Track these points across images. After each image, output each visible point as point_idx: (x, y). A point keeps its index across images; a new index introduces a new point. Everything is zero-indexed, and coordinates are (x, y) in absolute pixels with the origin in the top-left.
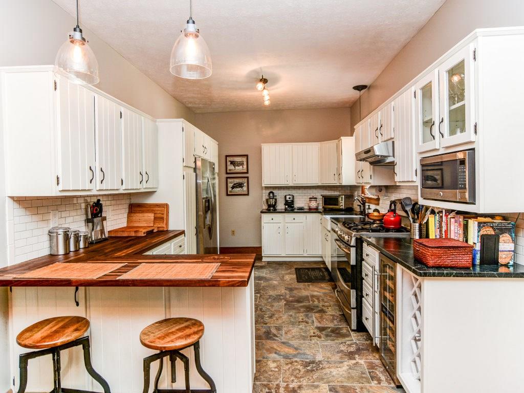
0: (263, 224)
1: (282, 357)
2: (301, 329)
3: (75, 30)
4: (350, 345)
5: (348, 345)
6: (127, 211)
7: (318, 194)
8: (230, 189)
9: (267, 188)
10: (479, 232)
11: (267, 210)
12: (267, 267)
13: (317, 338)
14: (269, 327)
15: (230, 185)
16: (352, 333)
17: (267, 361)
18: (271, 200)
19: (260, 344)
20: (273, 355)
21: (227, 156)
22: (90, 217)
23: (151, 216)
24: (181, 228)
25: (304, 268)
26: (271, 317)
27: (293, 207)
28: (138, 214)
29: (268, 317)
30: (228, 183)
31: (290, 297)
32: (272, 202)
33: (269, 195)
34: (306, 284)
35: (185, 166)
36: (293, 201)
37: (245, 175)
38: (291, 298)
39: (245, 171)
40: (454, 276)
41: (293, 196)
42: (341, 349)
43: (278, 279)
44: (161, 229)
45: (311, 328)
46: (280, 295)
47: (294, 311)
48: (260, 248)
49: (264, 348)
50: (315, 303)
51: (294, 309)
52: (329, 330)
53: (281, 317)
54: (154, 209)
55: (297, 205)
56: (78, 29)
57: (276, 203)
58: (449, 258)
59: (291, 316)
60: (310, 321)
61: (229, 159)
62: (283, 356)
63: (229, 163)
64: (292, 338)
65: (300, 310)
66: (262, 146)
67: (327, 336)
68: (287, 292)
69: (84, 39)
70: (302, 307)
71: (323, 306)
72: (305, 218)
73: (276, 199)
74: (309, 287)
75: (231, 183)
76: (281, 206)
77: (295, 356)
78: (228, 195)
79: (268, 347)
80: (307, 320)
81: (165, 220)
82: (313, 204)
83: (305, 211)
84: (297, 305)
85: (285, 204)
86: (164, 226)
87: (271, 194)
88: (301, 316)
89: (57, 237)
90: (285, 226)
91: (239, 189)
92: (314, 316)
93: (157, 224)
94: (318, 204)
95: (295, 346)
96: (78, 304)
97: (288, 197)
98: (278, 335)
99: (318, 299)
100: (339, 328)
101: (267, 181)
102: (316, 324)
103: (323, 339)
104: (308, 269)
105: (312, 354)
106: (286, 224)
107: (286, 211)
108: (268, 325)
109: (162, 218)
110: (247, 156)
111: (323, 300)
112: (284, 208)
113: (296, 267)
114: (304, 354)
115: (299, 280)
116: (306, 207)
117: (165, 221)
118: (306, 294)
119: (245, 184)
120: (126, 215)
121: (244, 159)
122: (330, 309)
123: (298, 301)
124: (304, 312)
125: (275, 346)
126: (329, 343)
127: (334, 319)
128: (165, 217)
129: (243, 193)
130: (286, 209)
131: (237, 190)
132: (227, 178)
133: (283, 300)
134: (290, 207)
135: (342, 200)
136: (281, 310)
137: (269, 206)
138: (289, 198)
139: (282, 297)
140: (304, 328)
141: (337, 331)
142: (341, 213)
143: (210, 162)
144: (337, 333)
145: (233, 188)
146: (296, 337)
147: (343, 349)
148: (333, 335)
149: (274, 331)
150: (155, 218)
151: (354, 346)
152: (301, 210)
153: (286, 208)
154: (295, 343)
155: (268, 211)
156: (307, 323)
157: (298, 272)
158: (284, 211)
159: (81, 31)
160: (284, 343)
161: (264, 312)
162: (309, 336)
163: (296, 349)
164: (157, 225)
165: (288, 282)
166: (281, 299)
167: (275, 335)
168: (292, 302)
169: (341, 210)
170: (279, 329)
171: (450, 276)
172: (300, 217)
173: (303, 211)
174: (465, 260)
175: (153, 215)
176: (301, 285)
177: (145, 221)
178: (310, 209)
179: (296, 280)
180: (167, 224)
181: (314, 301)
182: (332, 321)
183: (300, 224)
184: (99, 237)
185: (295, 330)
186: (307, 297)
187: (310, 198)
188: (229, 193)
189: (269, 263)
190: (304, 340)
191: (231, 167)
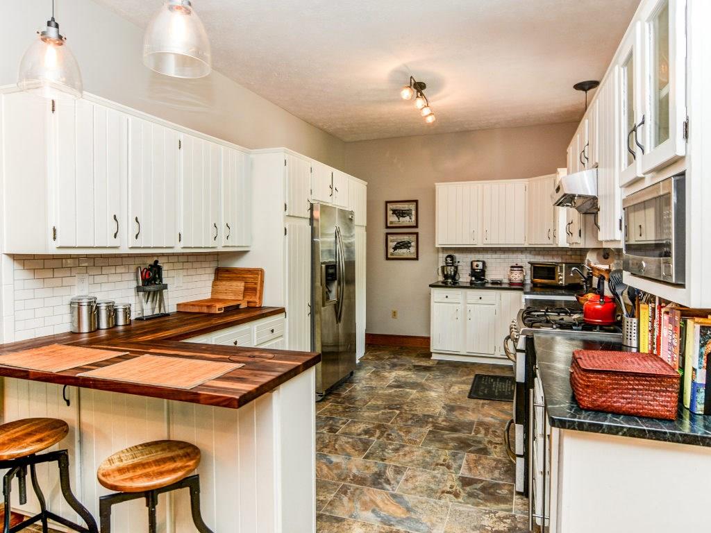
0: (432, 304)
1: (379, 519)
2: (434, 477)
3: (49, 24)
4: (501, 519)
5: (499, 517)
6: (212, 277)
7: (524, 260)
8: (391, 250)
9: (444, 249)
10: (702, 346)
11: (443, 282)
12: (435, 369)
13: (452, 496)
14: (386, 466)
15: (392, 245)
16: (515, 497)
17: (354, 522)
18: (449, 268)
19: (358, 492)
20: (368, 515)
21: (387, 202)
22: (141, 284)
23: (240, 286)
24: (279, 305)
25: (489, 376)
26: (396, 450)
27: (484, 279)
28: (224, 283)
29: (393, 449)
30: (389, 241)
31: (443, 421)
32: (450, 270)
33: (446, 260)
34: (481, 401)
35: (289, 216)
36: (483, 272)
37: (413, 229)
38: (444, 423)
39: (413, 224)
40: (624, 434)
41: (484, 263)
42: (483, 523)
43: (440, 390)
44: (252, 305)
45: (450, 478)
46: (429, 416)
47: (438, 445)
48: (429, 338)
49: (359, 499)
50: (478, 435)
51: (440, 441)
52: (479, 486)
53: (412, 452)
54: (245, 276)
55: (491, 276)
56: (53, 24)
57: (456, 272)
58: (625, 396)
59: (429, 452)
60: (455, 466)
61: (390, 206)
62: (382, 517)
63: (390, 213)
64: (413, 489)
65: (447, 444)
66: (437, 187)
67: (470, 495)
68: (444, 412)
69: (60, 37)
70: (453, 439)
71: (490, 442)
72: (498, 298)
73: (456, 267)
74: (483, 407)
75: (392, 241)
76: (465, 277)
77: (400, 522)
78: (387, 259)
79: (367, 498)
80: (451, 462)
81: (258, 292)
82: (517, 277)
83: (503, 286)
84: (448, 435)
85: (472, 275)
86: (257, 301)
87: (449, 259)
88: (445, 455)
89: (79, 309)
90: (466, 307)
91: (405, 250)
92: (466, 457)
93: (248, 297)
94: (524, 276)
95: (410, 505)
96: (68, 404)
97: (475, 264)
98: (392, 482)
99: (487, 430)
100: (498, 484)
101: (442, 240)
102: (464, 472)
103: (460, 500)
104: (495, 378)
105: (429, 524)
106: (468, 305)
107: (472, 286)
108: (387, 462)
109: (255, 289)
110: (416, 201)
111: (494, 432)
112: (469, 281)
113: (478, 372)
114: (418, 521)
115: (473, 394)
116: (506, 281)
117: (258, 294)
118: (471, 419)
119: (413, 244)
120: (210, 283)
121: (412, 207)
122: (498, 450)
123: (453, 429)
124: (455, 448)
125: (378, 499)
126: (469, 508)
127: (496, 468)
128: (258, 288)
129: (409, 256)
130: (471, 283)
131: (403, 252)
132: (387, 234)
133: (430, 425)
134: (479, 279)
135: (561, 271)
136: (418, 440)
137: (446, 277)
138: (477, 266)
139: (431, 420)
140: (439, 475)
141: (492, 490)
142: (560, 292)
143: (341, 211)
144: (491, 494)
145: (395, 248)
146: (419, 489)
147: (485, 523)
148: (482, 495)
149: (390, 474)
150: (246, 289)
151: (509, 521)
152: (497, 285)
153: (471, 280)
154: (411, 499)
155: (444, 285)
156: (449, 467)
157: (477, 380)
158: (468, 285)
159: (57, 26)
160: (394, 496)
161: (390, 440)
162: (440, 491)
163: (409, 510)
164: (248, 299)
165: (454, 395)
166: (427, 423)
167: (388, 482)
168: (443, 429)
169: (560, 287)
170: (398, 471)
171: (617, 433)
172: (490, 295)
173: (499, 286)
174: (661, 403)
175: (243, 284)
176: (472, 403)
177: (233, 292)
178: (511, 284)
179: (467, 394)
180: (261, 298)
181: (477, 432)
182: (491, 471)
183: (491, 306)
184: (157, 312)
185: (423, 478)
186: (471, 423)
187: (512, 267)
188: (389, 256)
189: (440, 362)
190: (429, 496)
191: (393, 219)
